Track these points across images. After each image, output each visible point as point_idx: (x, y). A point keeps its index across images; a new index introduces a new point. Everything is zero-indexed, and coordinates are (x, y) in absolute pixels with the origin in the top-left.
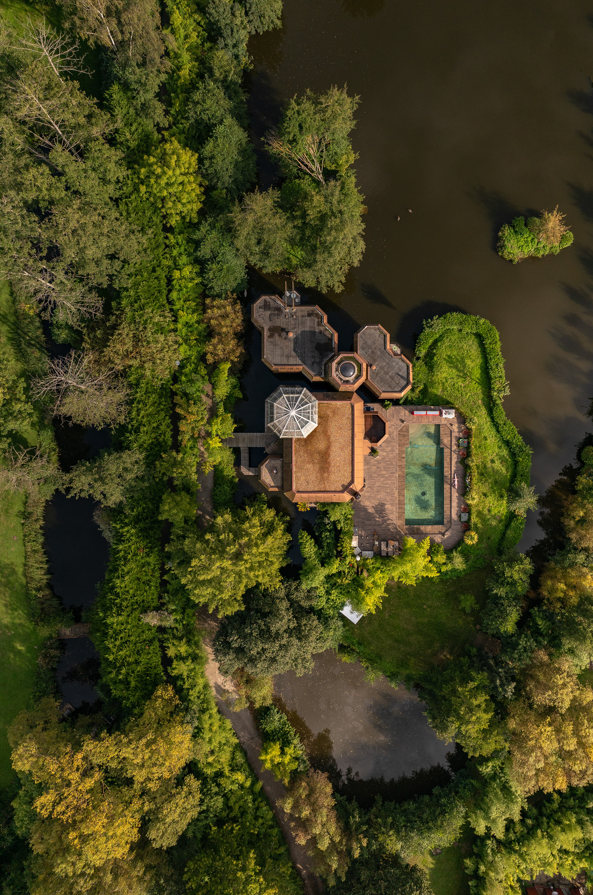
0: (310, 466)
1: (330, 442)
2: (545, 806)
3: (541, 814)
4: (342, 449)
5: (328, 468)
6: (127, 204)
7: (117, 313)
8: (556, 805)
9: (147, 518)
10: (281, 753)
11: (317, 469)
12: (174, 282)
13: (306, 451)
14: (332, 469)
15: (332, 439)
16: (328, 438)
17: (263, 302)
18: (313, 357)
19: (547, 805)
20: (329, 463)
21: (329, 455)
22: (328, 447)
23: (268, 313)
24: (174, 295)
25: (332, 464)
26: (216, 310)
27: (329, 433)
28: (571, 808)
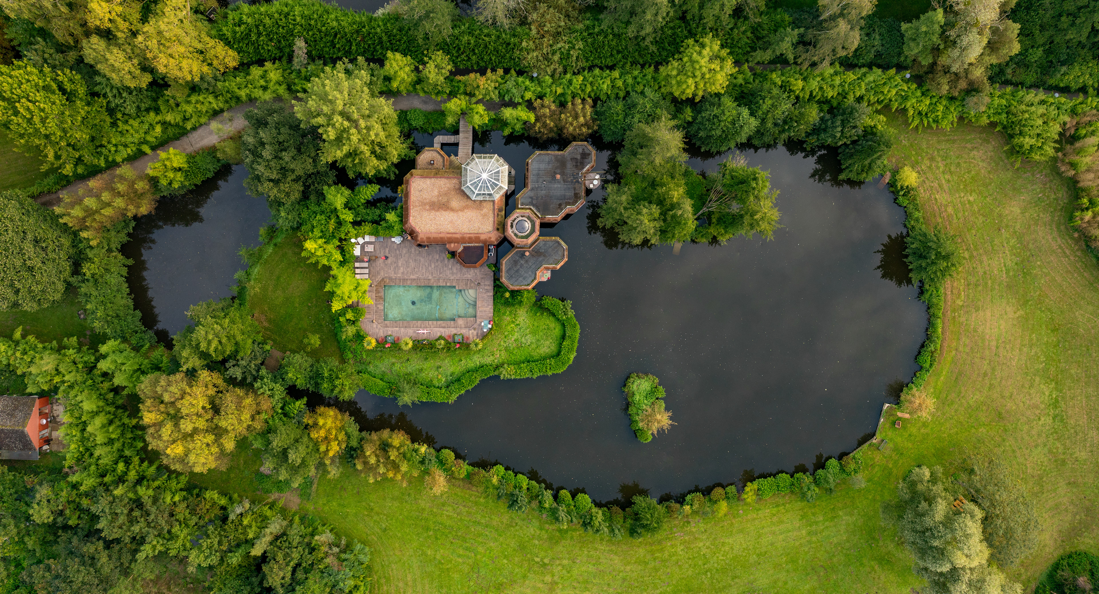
0: (436, 193)
1: (457, 211)
2: (124, 412)
3: (117, 407)
4: (451, 222)
5: (433, 209)
6: (680, 27)
7: (580, 18)
8: (126, 421)
9: (391, 44)
10: (175, 169)
11: (433, 200)
12: (608, 71)
13: (449, 189)
14: (433, 213)
15: (460, 213)
16: (462, 209)
17: (588, 152)
18: (537, 198)
19: (126, 414)
20: (438, 210)
21: (446, 210)
22: (452, 210)
23: (579, 157)
24: (597, 71)
25: (438, 213)
26: (581, 107)
27: (466, 211)
28: (123, 434)
